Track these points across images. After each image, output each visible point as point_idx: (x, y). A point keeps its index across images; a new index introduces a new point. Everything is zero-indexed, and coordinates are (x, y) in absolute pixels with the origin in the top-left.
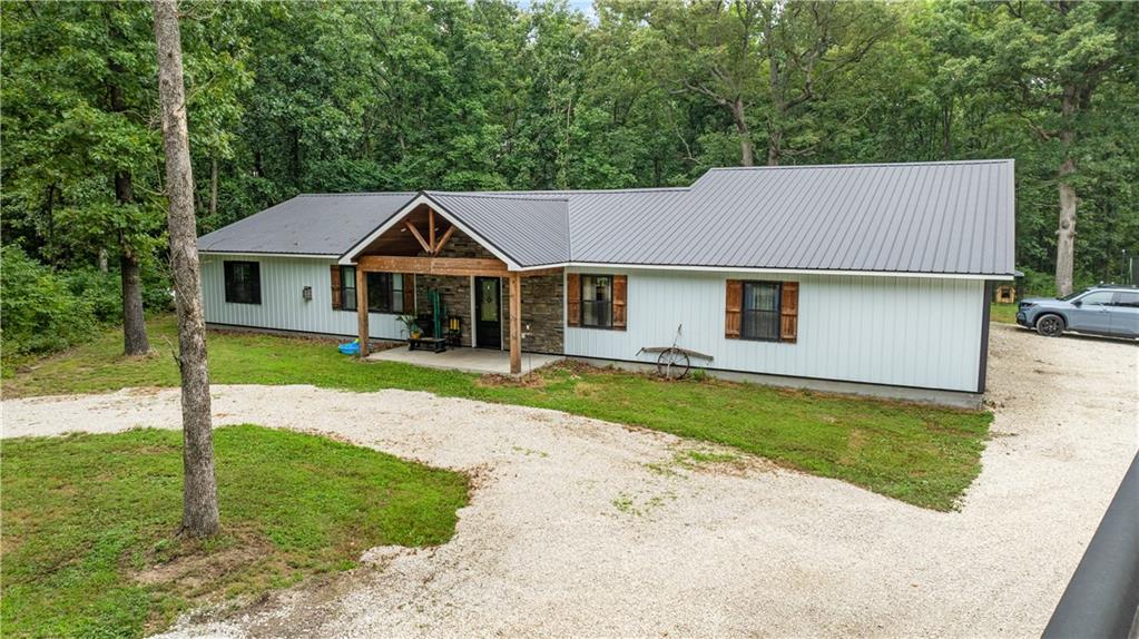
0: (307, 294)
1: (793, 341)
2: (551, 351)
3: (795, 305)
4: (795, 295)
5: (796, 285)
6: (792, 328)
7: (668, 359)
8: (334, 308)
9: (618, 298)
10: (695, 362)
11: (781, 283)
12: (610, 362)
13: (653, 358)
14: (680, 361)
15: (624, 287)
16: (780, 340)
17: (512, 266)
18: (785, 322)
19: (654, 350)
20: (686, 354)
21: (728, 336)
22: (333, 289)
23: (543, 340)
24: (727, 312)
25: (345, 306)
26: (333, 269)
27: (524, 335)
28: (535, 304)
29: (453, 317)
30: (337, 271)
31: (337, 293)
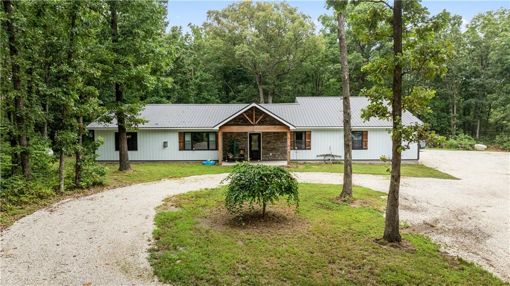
0: (165, 145)
1: (367, 149)
2: (282, 159)
3: (367, 138)
4: (367, 135)
5: (367, 132)
6: (366, 145)
7: (327, 158)
8: (180, 150)
9: (308, 139)
10: (336, 158)
11: (362, 132)
12: (304, 161)
13: (322, 158)
14: (331, 158)
15: (310, 135)
16: (362, 149)
17: (292, 128)
18: (364, 143)
19: (321, 156)
20: (333, 156)
22: (179, 142)
23: (279, 155)
25: (186, 149)
26: (180, 133)
27: (271, 154)
28: (275, 142)
29: (241, 150)
30: (182, 134)
31: (182, 144)
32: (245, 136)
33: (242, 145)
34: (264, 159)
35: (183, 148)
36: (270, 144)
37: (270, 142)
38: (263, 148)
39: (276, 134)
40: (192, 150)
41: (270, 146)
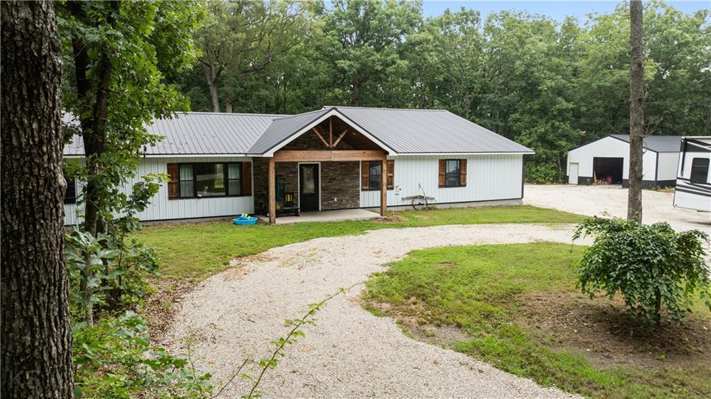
1: (465, 186)
2: (353, 207)
3: (465, 170)
4: (465, 165)
5: (466, 160)
6: (465, 180)
7: (417, 202)
8: (170, 198)
9: (390, 172)
10: (429, 202)
11: (460, 160)
13: (409, 202)
14: (423, 202)
15: (393, 166)
16: (460, 185)
17: (391, 154)
18: (462, 177)
19: (407, 198)
20: (425, 198)
21: (440, 186)
22: (169, 183)
24: (440, 175)
25: (182, 195)
26: (170, 165)
27: (336, 200)
28: (342, 179)
29: (287, 193)
30: (175, 168)
31: (174, 186)
32: (293, 170)
33: (289, 186)
34: (324, 208)
35: (175, 194)
36: (335, 182)
37: (335, 179)
38: (323, 190)
39: (343, 166)
40: (196, 197)
41: (334, 185)
